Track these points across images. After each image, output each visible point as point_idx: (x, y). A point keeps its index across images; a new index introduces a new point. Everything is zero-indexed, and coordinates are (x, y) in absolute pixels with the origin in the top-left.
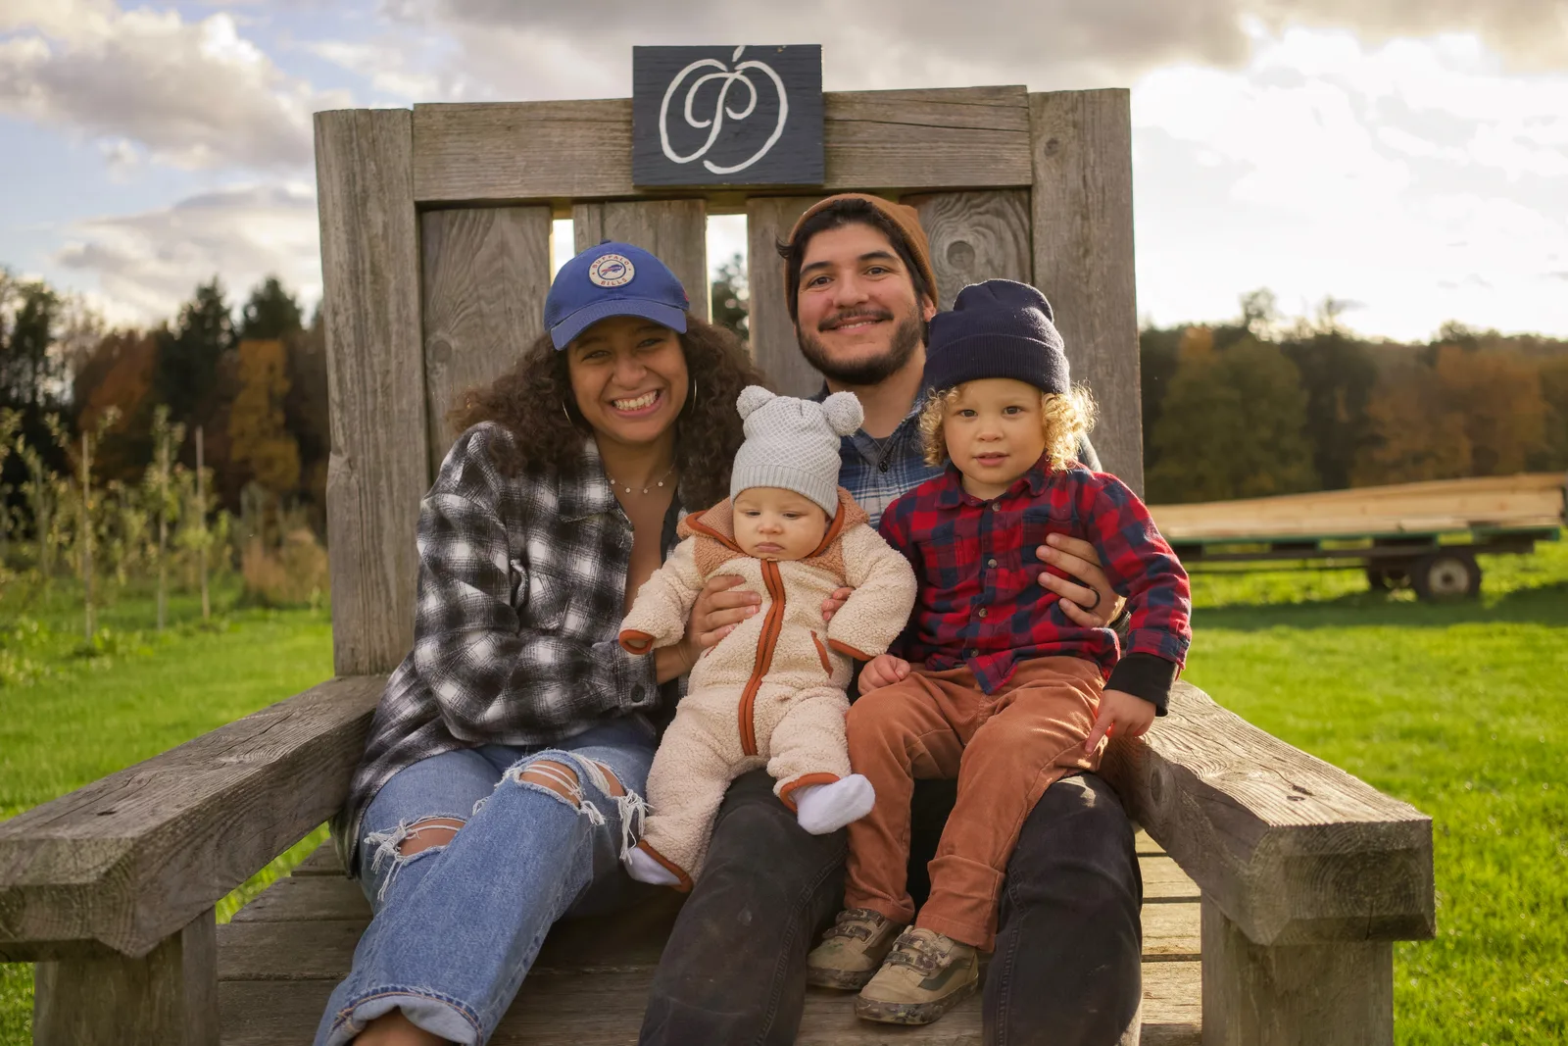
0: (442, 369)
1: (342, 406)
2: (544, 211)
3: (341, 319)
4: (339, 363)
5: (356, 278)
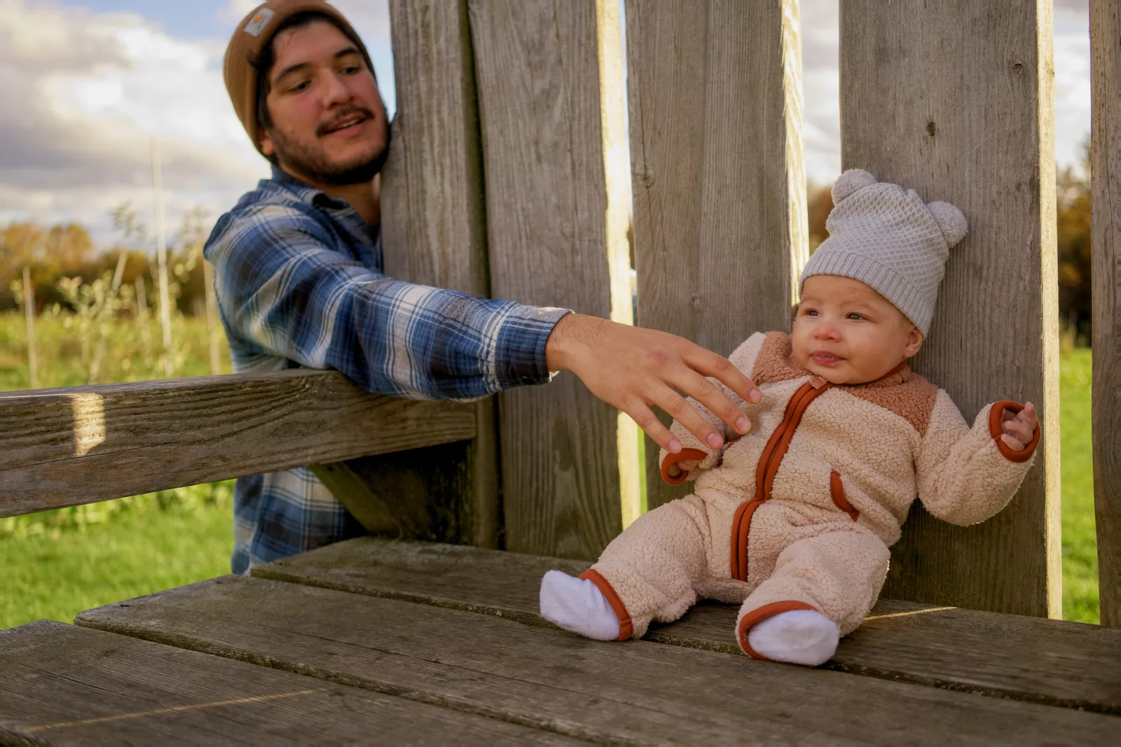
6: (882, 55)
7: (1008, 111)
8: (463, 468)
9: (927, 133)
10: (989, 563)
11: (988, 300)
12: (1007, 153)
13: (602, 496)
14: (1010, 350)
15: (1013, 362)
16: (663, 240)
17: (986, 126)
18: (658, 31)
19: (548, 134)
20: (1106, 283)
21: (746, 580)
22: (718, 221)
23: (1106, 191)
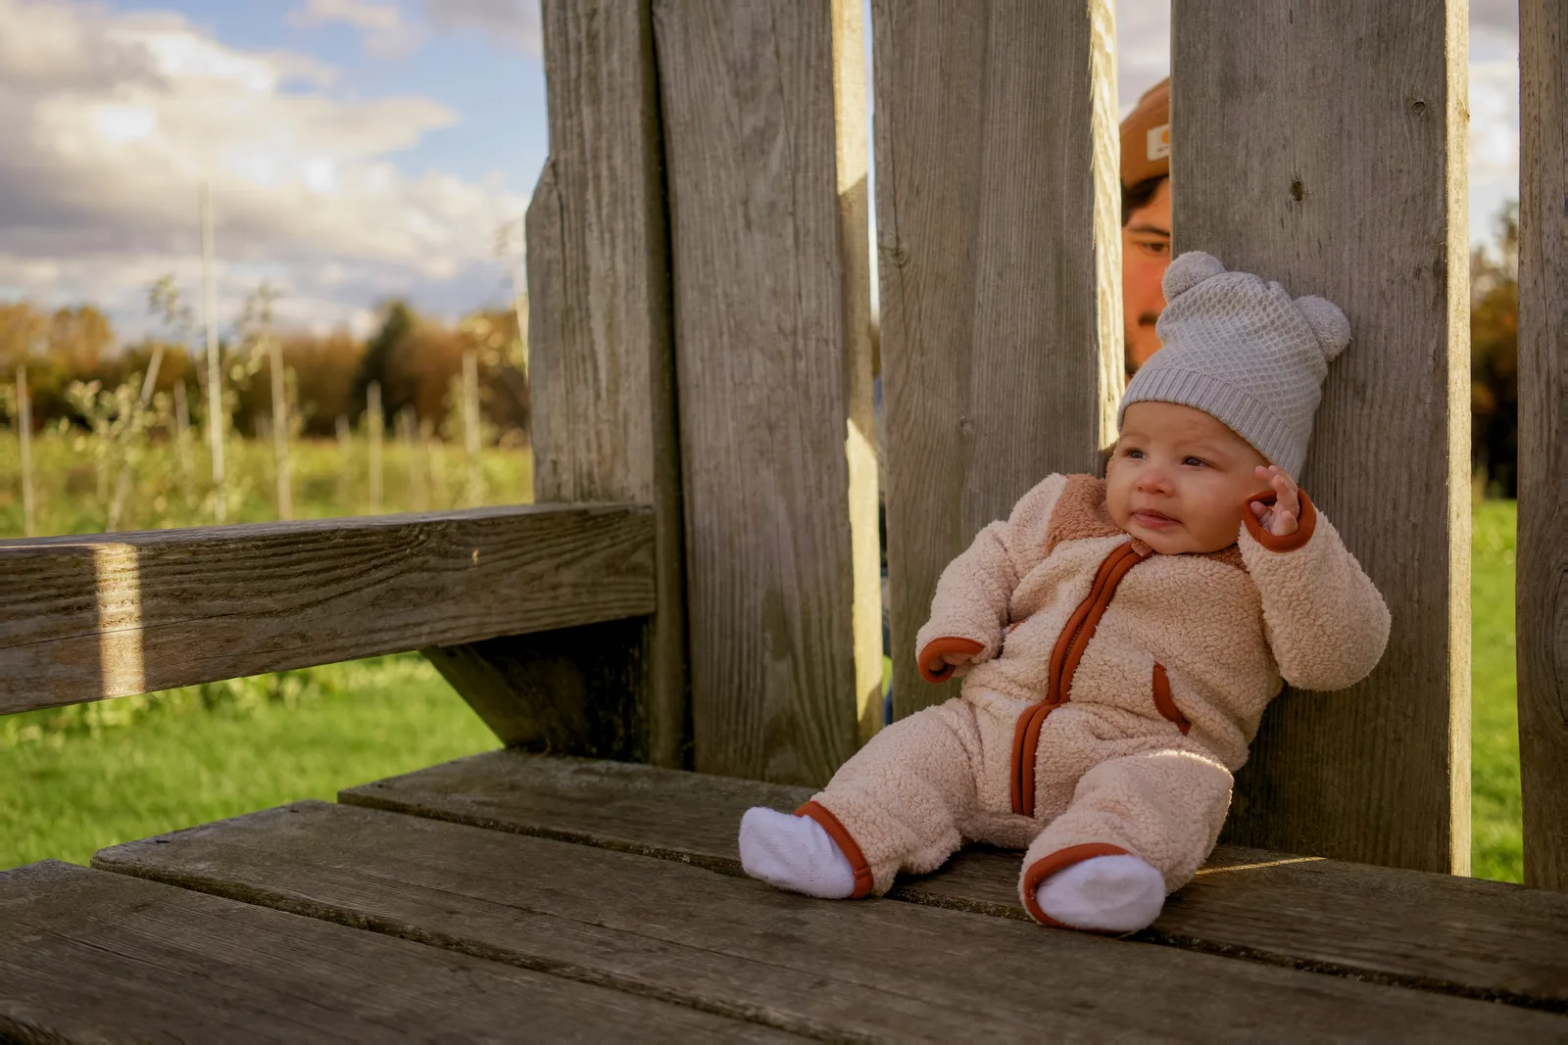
6: (1230, 86)
7: (1404, 167)
8: (637, 654)
9: (1291, 197)
10: (1369, 798)
11: (1373, 430)
12: (1402, 225)
13: (830, 698)
14: (1403, 501)
15: (1407, 516)
16: (921, 340)
17: (1374, 188)
18: (917, 50)
19: (762, 191)
20: (1538, 409)
21: (1032, 815)
22: (999, 315)
23: (1540, 280)
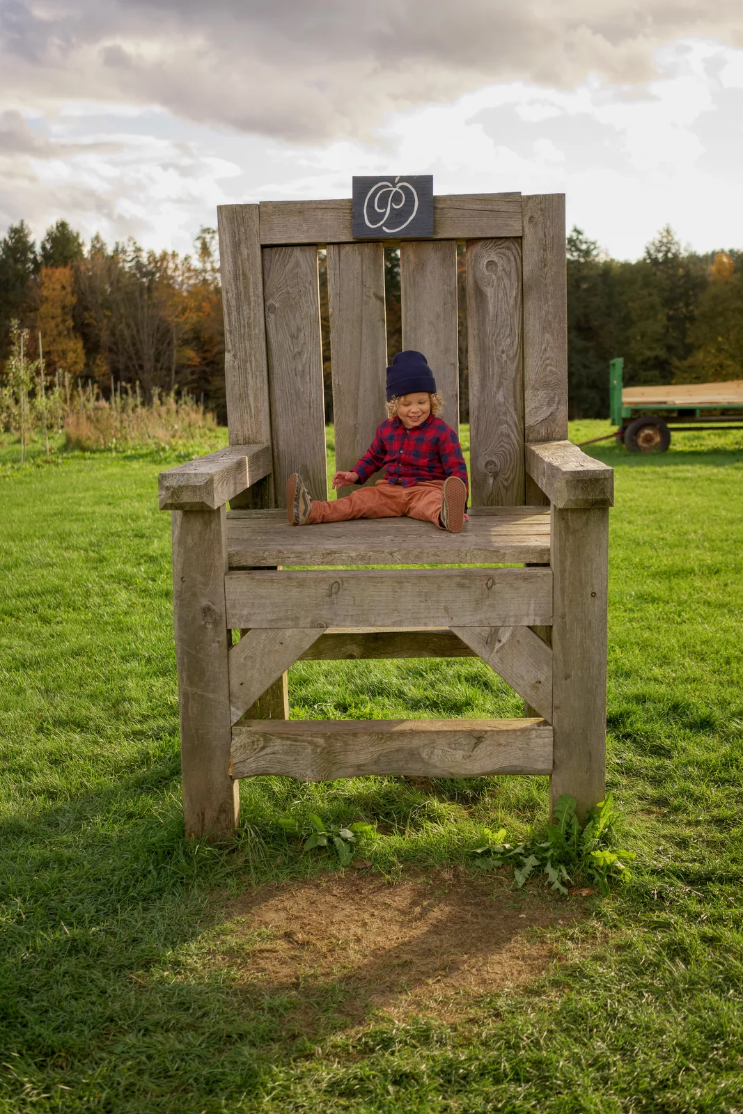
0: (272, 316)
1: (230, 332)
2: (315, 247)
3: (230, 295)
4: (229, 313)
5: (236, 277)
